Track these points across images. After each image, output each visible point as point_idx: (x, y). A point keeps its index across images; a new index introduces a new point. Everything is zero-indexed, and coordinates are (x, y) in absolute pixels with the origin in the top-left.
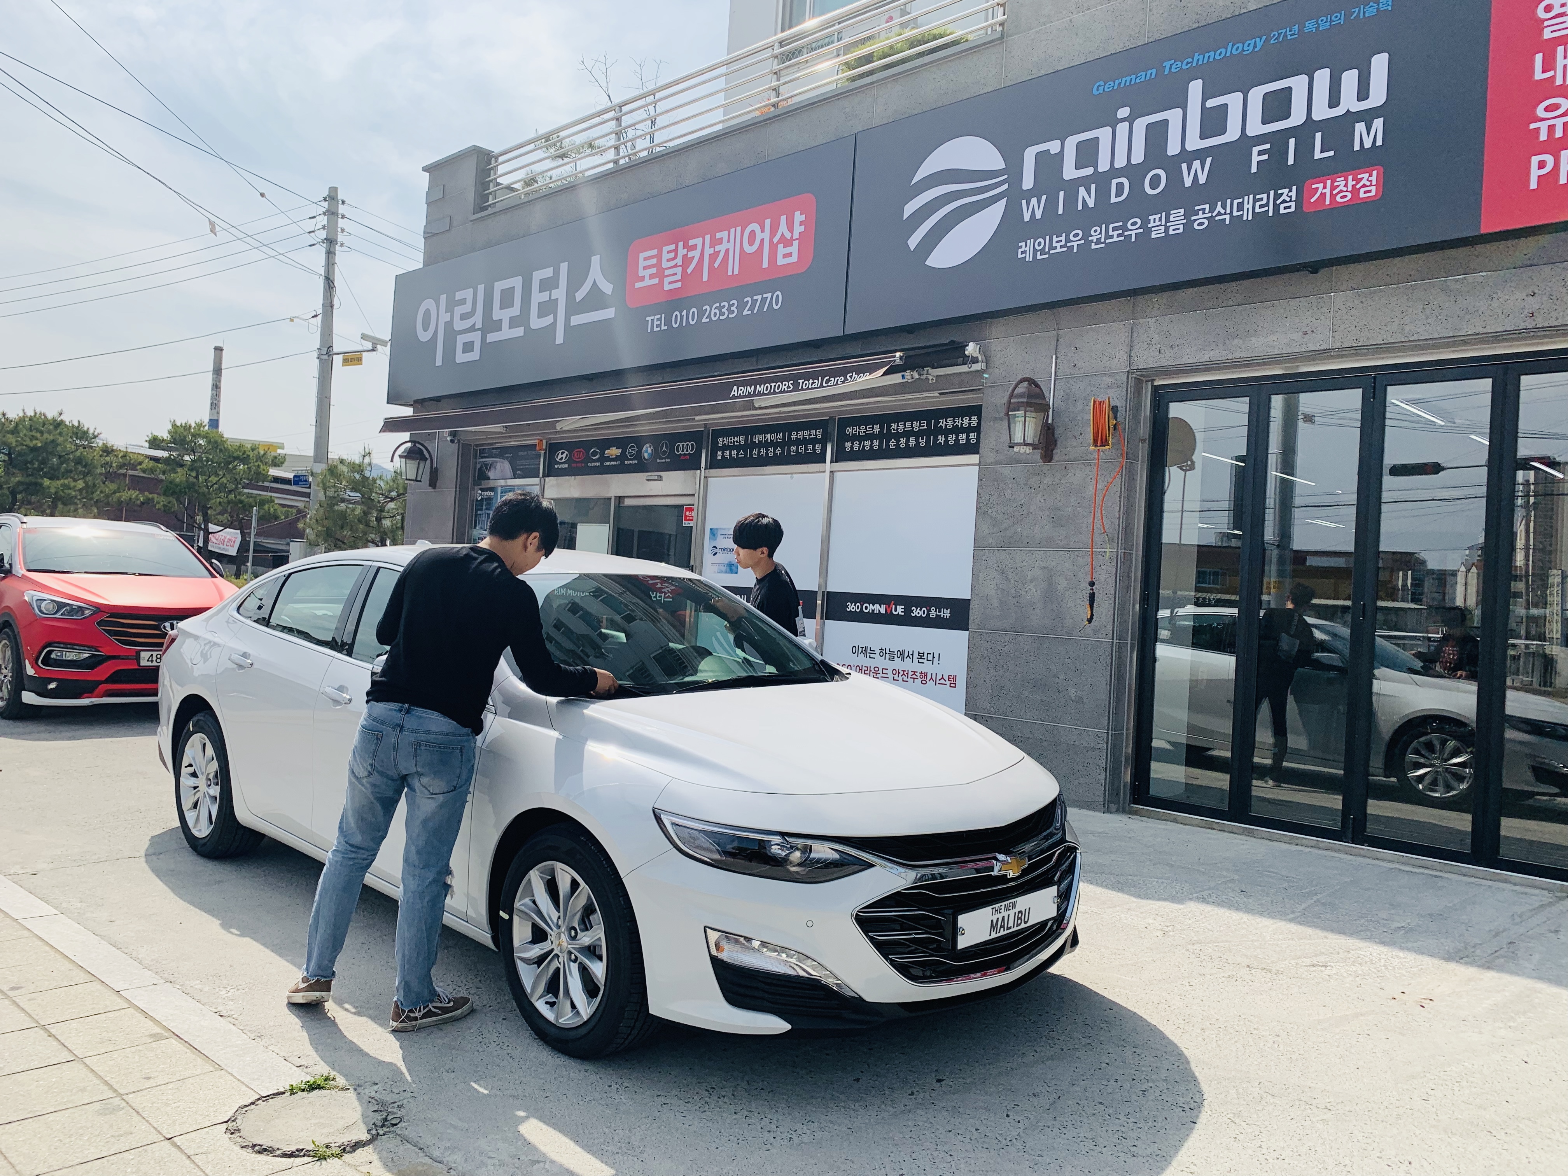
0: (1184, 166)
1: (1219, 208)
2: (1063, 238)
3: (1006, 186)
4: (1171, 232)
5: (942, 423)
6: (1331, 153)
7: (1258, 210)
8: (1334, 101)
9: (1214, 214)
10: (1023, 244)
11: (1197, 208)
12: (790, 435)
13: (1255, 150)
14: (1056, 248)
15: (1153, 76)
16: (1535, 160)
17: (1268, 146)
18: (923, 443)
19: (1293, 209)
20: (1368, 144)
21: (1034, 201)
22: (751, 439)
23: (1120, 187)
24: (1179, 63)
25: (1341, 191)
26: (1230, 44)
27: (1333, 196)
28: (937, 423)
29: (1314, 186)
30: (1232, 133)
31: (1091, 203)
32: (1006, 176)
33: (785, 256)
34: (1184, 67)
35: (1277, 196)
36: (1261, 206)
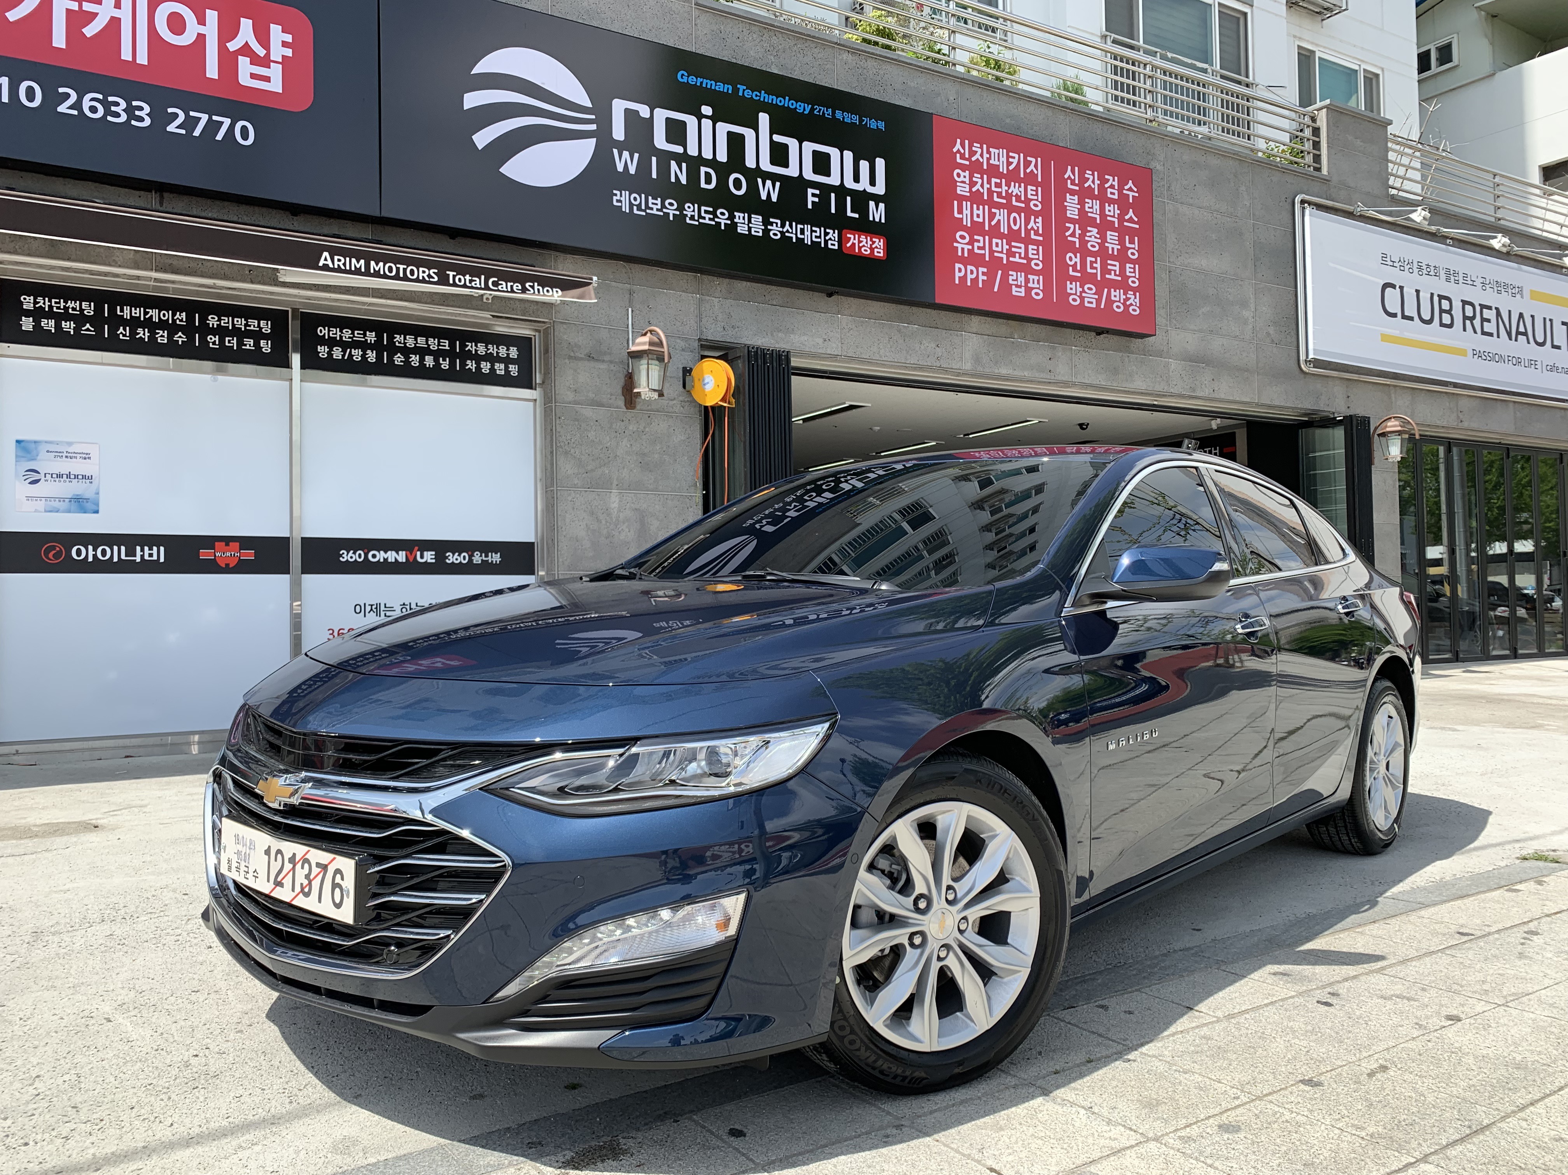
0: (760, 180)
1: (787, 227)
2: (659, 201)
3: (593, 127)
4: (753, 233)
5: (470, 347)
6: (857, 216)
7: (814, 239)
8: (857, 179)
9: (785, 230)
10: (618, 193)
11: (771, 220)
12: (203, 319)
13: (810, 191)
14: (652, 209)
15: (730, 92)
16: (957, 266)
17: (817, 192)
18: (445, 365)
19: (836, 247)
20: (877, 220)
21: (626, 154)
22: (112, 310)
23: (708, 175)
24: (750, 93)
25: (864, 246)
26: (787, 98)
27: (860, 248)
28: (463, 346)
29: (848, 235)
30: (792, 171)
31: (684, 180)
32: (593, 117)
33: (253, 76)
34: (754, 97)
35: (826, 234)
36: (816, 237)
